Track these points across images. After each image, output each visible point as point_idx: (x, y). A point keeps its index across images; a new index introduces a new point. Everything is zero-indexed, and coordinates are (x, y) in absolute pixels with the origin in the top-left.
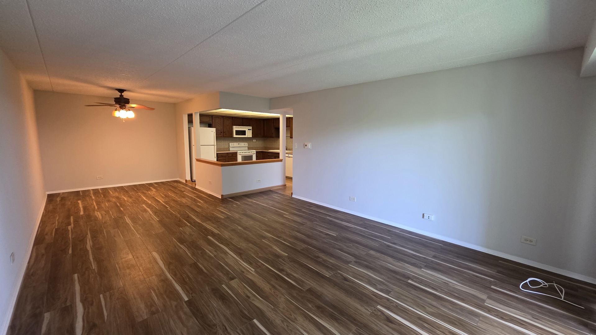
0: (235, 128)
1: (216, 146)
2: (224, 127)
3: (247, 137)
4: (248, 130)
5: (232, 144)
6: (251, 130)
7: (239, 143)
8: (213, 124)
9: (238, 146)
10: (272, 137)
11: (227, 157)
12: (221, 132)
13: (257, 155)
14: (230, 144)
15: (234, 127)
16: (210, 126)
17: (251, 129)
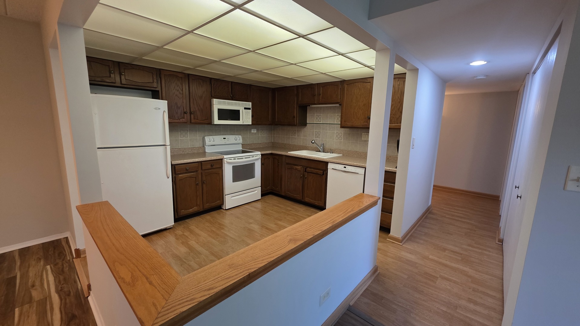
0: (218, 104)
1: (168, 148)
2: (191, 100)
3: (242, 124)
4: (245, 108)
5: (210, 140)
6: (249, 109)
7: (224, 136)
8: (164, 92)
9: (223, 142)
10: (291, 124)
11: (200, 171)
12: (185, 113)
13: (263, 162)
14: (207, 139)
15: (215, 101)
16: (156, 95)
17: (250, 107)
